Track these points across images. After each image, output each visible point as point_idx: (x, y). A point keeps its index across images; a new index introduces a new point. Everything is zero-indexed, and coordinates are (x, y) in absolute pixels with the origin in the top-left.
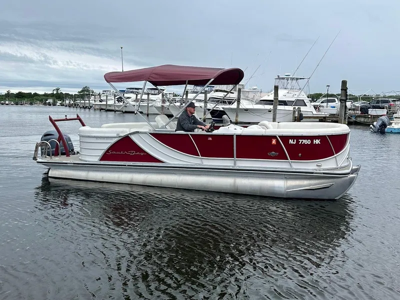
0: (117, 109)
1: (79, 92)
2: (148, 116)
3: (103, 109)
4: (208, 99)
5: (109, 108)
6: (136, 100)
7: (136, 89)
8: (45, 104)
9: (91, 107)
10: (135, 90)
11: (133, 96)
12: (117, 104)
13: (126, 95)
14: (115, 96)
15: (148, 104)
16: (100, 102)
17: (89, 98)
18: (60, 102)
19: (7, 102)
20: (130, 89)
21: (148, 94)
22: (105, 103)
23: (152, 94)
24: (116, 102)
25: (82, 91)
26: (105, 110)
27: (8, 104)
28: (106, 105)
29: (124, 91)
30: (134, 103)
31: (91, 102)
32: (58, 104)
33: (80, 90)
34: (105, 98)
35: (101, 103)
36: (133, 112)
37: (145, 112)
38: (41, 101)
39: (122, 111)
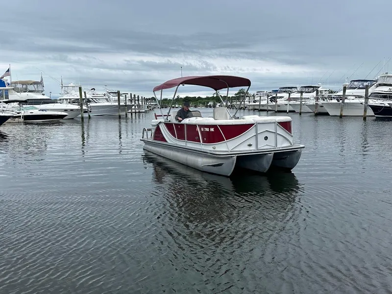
0: (270, 108)
1: (236, 94)
2: (300, 114)
3: (256, 109)
4: (369, 94)
5: (261, 108)
6: (289, 99)
7: (289, 88)
8: (207, 106)
9: (246, 108)
10: (288, 90)
11: (286, 95)
12: (270, 103)
13: (279, 95)
14: (268, 96)
15: (301, 102)
16: (254, 102)
17: (244, 99)
18: (219, 104)
19: (177, 106)
20: (283, 88)
21: (302, 92)
22: (258, 103)
23: (306, 92)
24: (269, 102)
25: (239, 93)
26: (258, 109)
27: (177, 107)
28: (259, 105)
29: (277, 91)
30: (286, 102)
31: (246, 103)
32: (217, 106)
33: (237, 92)
34: (258, 98)
35: (254, 104)
36: (285, 112)
37: (298, 110)
38: (204, 104)
39: (275, 111)
